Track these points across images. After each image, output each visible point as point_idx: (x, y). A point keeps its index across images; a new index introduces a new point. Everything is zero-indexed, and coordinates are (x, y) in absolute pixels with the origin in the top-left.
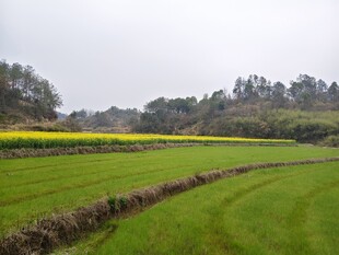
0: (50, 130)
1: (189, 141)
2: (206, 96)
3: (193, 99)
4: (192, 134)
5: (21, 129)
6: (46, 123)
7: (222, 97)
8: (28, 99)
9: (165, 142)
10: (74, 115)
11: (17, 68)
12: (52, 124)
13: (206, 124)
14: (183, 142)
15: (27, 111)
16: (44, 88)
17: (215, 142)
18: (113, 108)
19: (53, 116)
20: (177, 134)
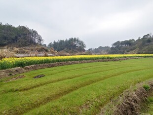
0: (84, 55)
1: (136, 57)
2: (140, 38)
3: (133, 40)
4: (133, 53)
5: (77, 55)
6: (83, 53)
7: (149, 37)
8: (78, 47)
9: (126, 57)
10: (89, 50)
11: (75, 39)
12: (84, 53)
13: (141, 49)
14: (133, 57)
15: (78, 50)
16: (81, 43)
17: (150, 56)
18: (100, 47)
19: (84, 51)
20: (126, 54)
